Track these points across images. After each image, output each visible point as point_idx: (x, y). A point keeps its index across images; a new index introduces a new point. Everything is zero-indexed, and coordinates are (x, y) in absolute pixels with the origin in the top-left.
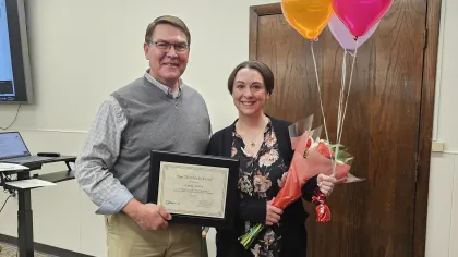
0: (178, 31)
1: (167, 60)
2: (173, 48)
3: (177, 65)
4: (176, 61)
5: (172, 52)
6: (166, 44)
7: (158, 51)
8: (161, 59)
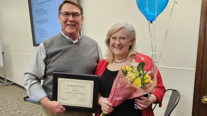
0: (75, 7)
1: (68, 23)
2: (71, 16)
3: (75, 26)
4: (73, 23)
5: (71, 18)
6: (67, 14)
7: (63, 18)
8: (65, 22)
